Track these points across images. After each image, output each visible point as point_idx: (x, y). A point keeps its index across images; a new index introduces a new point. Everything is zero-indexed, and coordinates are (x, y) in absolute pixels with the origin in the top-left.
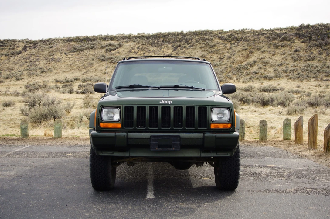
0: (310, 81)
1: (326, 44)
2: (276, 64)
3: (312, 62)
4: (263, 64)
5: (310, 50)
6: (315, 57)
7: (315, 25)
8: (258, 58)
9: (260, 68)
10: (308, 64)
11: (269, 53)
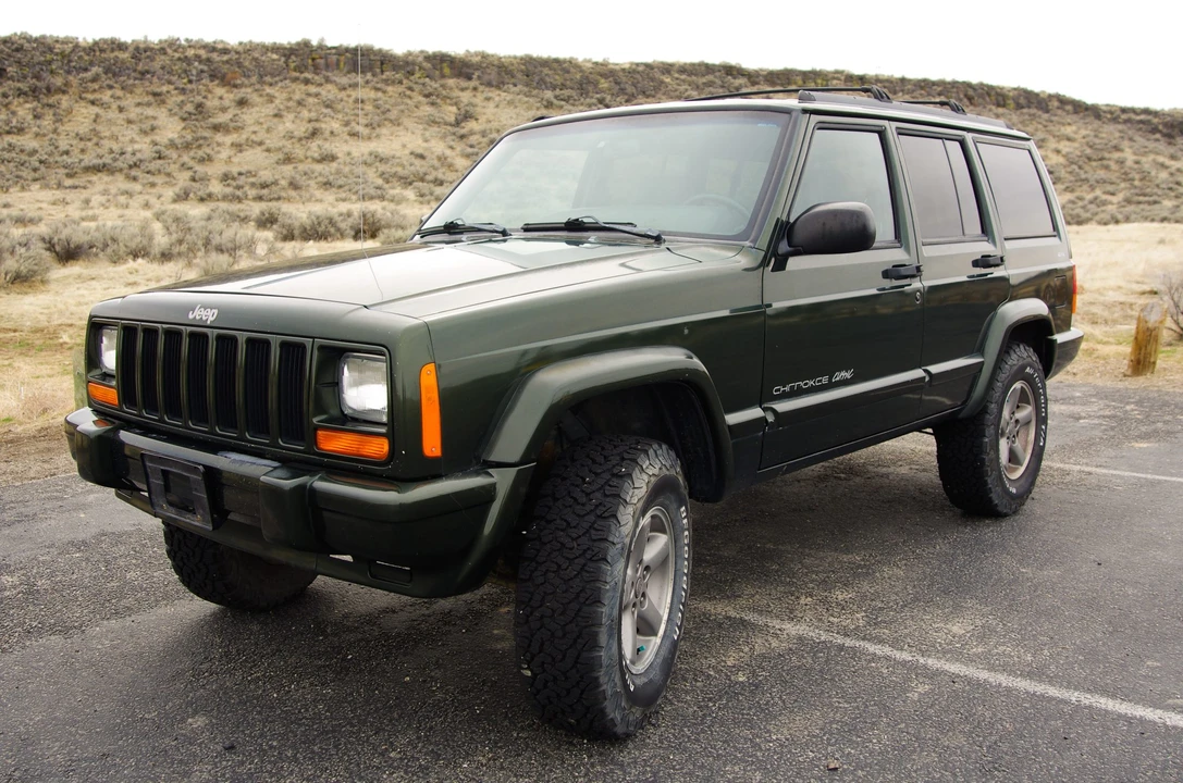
0: (30, 190)
1: (48, 89)
3: (19, 138)
5: (6, 106)
6: (26, 125)
7: (10, 38)
10: (10, 145)
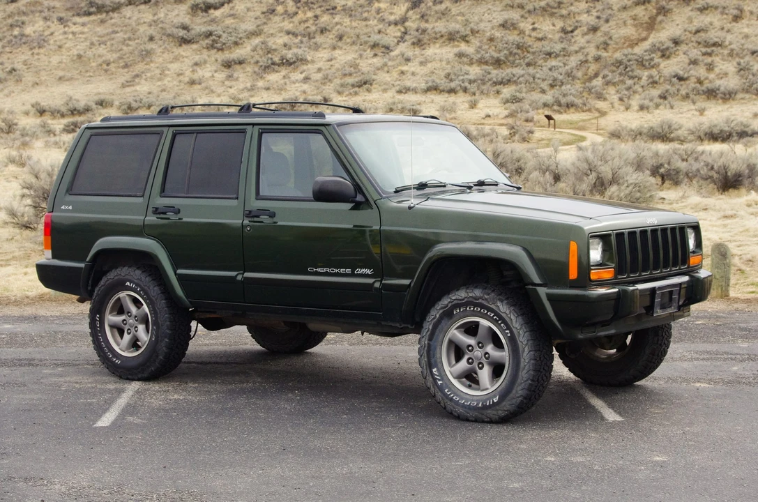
2: (743, 50)
4: (704, 50)
8: (685, 31)
9: (694, 62)
11: (722, 13)
